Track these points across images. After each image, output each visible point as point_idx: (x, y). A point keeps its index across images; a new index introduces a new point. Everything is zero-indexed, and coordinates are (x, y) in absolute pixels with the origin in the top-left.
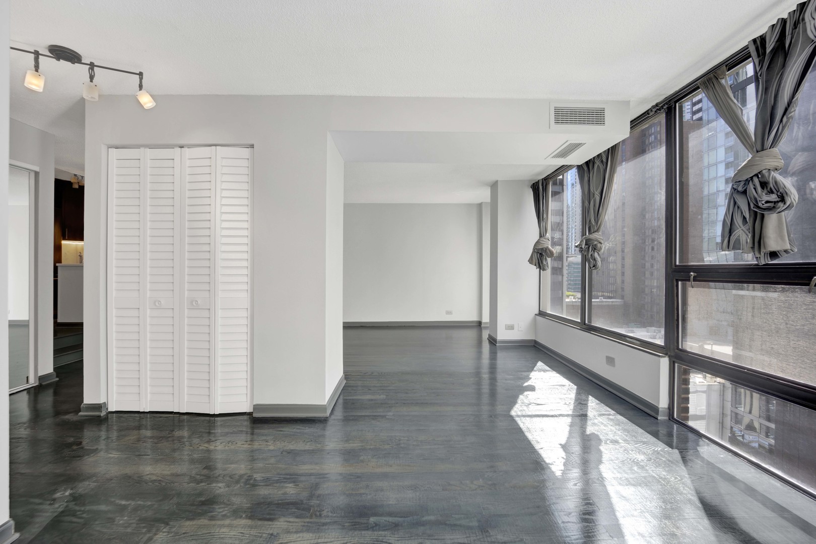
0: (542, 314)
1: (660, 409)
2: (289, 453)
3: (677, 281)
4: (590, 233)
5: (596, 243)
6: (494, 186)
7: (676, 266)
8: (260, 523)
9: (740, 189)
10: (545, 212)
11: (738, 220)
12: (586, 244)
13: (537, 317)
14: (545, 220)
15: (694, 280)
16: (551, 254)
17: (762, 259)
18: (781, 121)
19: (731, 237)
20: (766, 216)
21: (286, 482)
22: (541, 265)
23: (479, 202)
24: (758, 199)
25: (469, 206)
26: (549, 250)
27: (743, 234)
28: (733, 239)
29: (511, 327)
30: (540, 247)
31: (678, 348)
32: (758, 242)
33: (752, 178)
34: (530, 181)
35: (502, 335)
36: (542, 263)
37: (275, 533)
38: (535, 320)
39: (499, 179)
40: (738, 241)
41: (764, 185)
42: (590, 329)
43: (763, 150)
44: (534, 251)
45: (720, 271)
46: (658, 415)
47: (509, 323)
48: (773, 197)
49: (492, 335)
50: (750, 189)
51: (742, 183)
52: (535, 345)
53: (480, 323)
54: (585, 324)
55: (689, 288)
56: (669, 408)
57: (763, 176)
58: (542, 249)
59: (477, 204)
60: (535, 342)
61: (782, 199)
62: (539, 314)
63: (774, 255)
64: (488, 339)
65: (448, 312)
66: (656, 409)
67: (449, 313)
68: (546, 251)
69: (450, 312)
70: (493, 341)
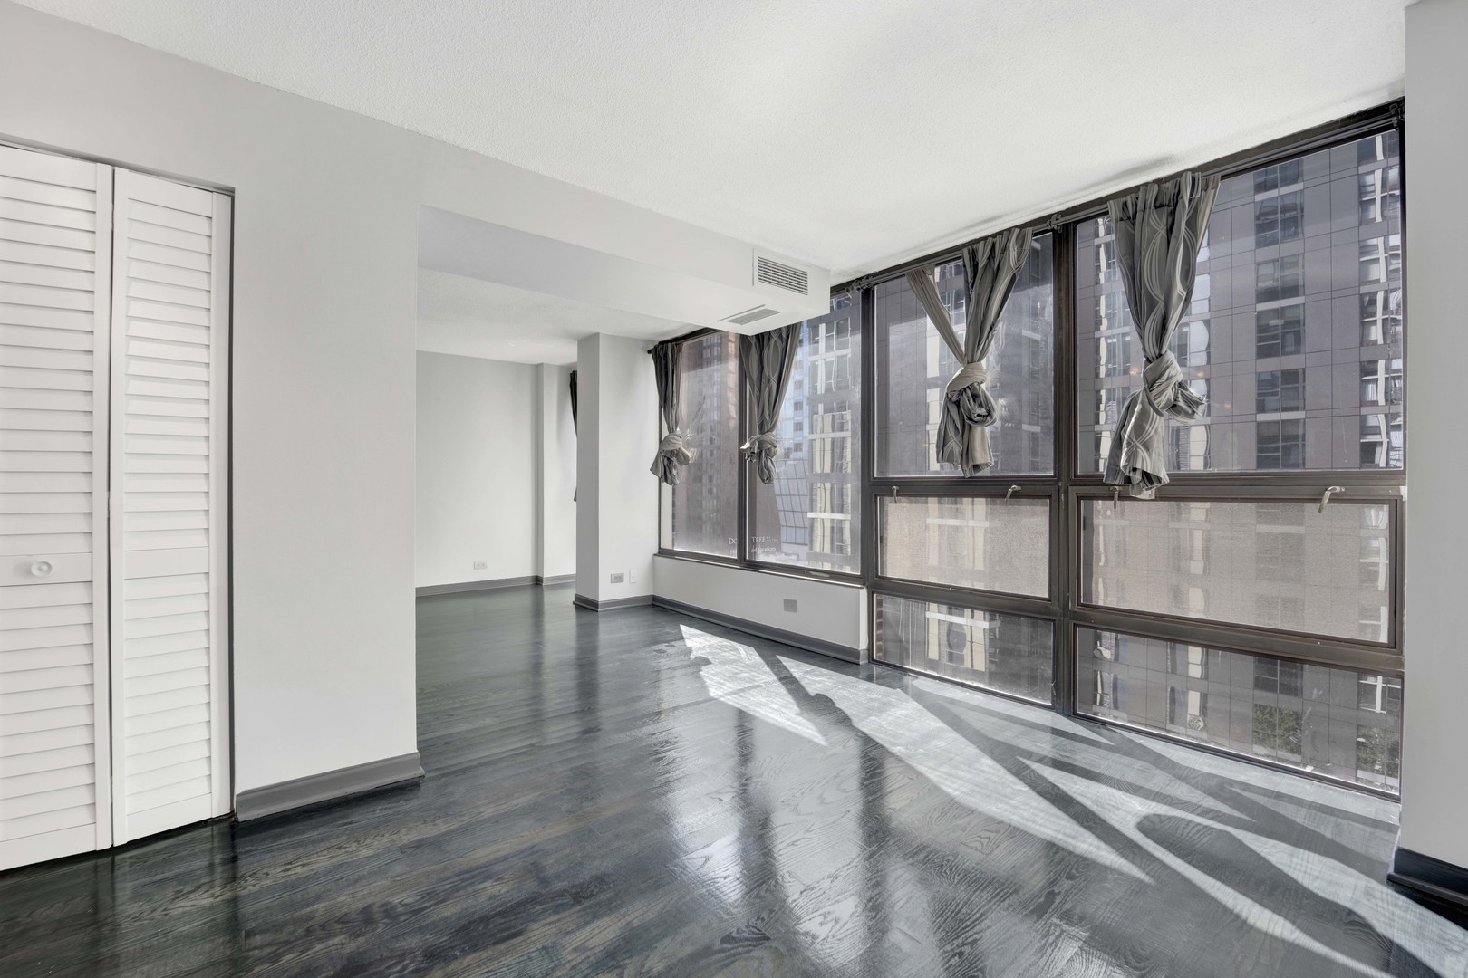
0: (662, 552)
1: (861, 652)
2: (417, 847)
3: (876, 496)
4: (762, 432)
5: (770, 446)
6: (588, 343)
7: (874, 478)
8: (502, 947)
9: (954, 399)
10: (675, 394)
11: (951, 432)
12: (758, 448)
13: (656, 557)
14: (675, 407)
15: (898, 495)
16: (684, 460)
17: (967, 472)
18: (988, 337)
19: (945, 449)
20: (973, 428)
21: (473, 883)
22: (668, 475)
23: (540, 362)
24: (972, 411)
25: (518, 366)
26: (683, 454)
27: (955, 445)
28: (947, 450)
29: (618, 579)
30: (670, 449)
31: (877, 576)
32: (967, 452)
33: (965, 389)
34: (647, 341)
35: (607, 593)
36: (671, 473)
37: (548, 943)
38: (653, 566)
39: (602, 331)
40: (952, 452)
41: (975, 396)
42: (754, 566)
43: (972, 362)
44: (659, 455)
45: (924, 484)
46: (859, 659)
47: (617, 572)
48: (983, 411)
49: (588, 595)
50: (964, 401)
51: (956, 393)
52: (655, 603)
53: (537, 581)
54: (745, 560)
55: (890, 505)
56: (868, 650)
57: (975, 388)
58: (672, 451)
59: (532, 365)
60: (655, 598)
61: (989, 413)
62: (659, 553)
63: (976, 467)
64: (574, 603)
65: (478, 565)
66: (856, 653)
67: (480, 566)
68: (677, 455)
69: (483, 565)
70: (586, 606)
